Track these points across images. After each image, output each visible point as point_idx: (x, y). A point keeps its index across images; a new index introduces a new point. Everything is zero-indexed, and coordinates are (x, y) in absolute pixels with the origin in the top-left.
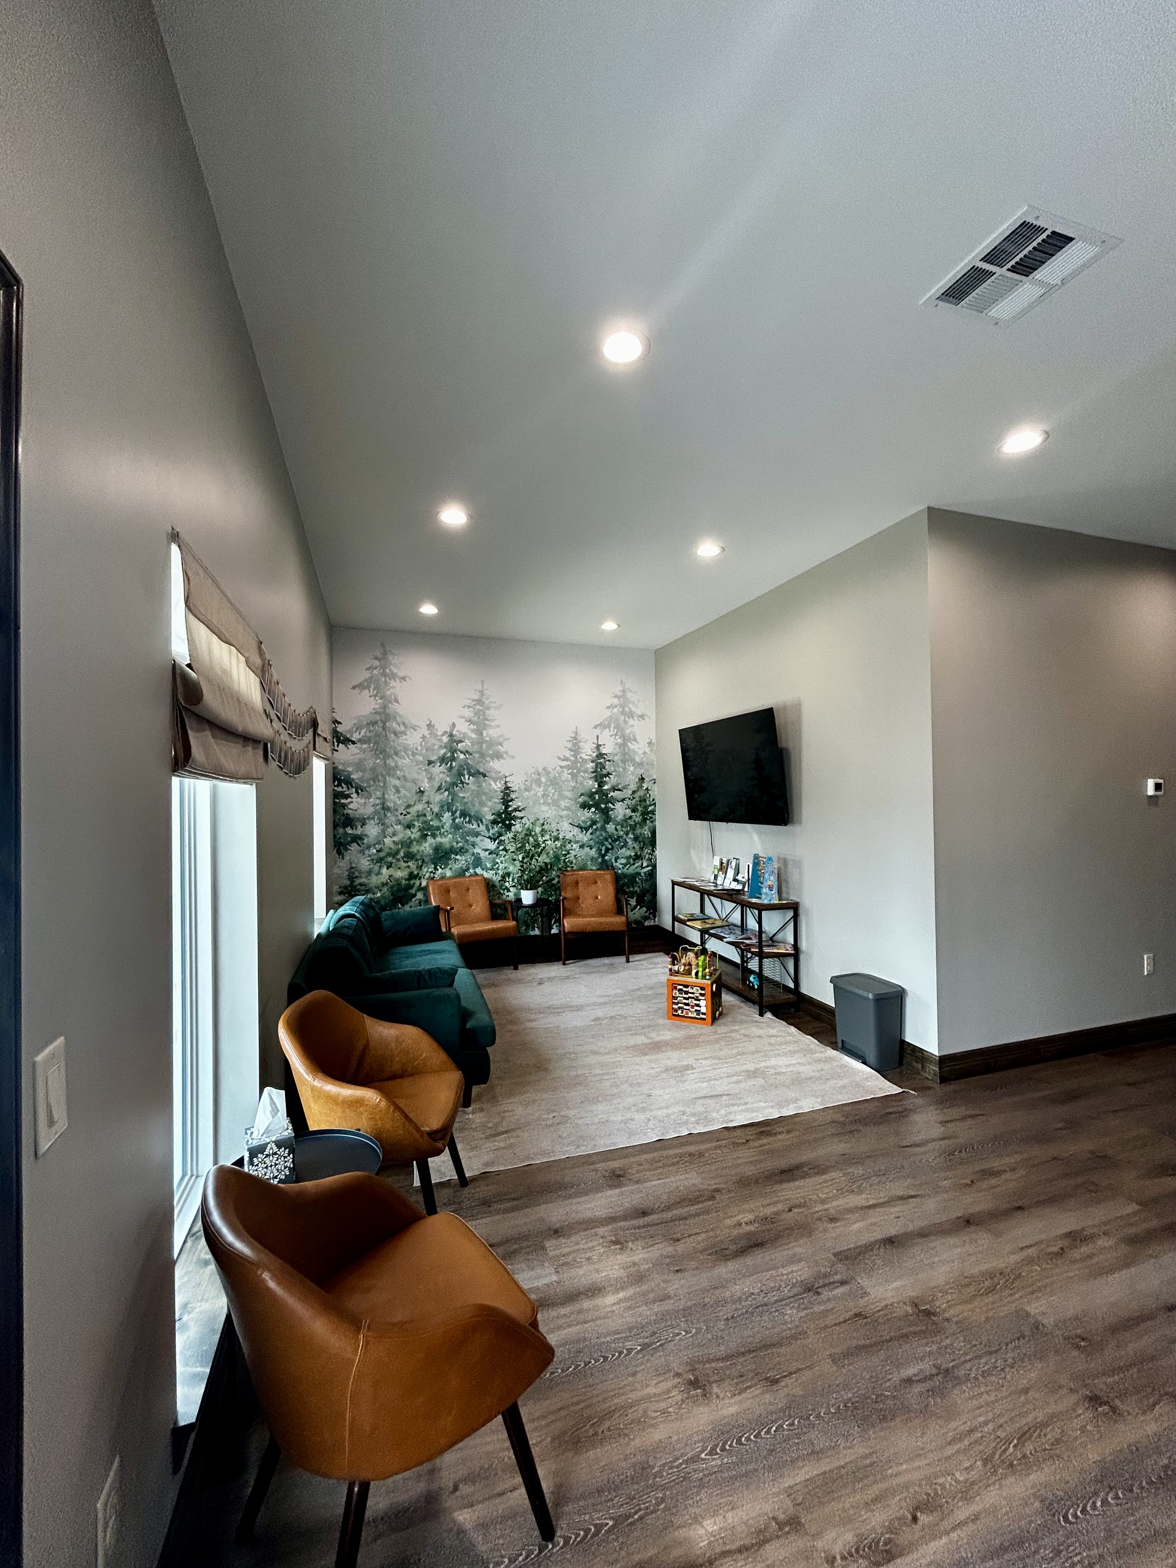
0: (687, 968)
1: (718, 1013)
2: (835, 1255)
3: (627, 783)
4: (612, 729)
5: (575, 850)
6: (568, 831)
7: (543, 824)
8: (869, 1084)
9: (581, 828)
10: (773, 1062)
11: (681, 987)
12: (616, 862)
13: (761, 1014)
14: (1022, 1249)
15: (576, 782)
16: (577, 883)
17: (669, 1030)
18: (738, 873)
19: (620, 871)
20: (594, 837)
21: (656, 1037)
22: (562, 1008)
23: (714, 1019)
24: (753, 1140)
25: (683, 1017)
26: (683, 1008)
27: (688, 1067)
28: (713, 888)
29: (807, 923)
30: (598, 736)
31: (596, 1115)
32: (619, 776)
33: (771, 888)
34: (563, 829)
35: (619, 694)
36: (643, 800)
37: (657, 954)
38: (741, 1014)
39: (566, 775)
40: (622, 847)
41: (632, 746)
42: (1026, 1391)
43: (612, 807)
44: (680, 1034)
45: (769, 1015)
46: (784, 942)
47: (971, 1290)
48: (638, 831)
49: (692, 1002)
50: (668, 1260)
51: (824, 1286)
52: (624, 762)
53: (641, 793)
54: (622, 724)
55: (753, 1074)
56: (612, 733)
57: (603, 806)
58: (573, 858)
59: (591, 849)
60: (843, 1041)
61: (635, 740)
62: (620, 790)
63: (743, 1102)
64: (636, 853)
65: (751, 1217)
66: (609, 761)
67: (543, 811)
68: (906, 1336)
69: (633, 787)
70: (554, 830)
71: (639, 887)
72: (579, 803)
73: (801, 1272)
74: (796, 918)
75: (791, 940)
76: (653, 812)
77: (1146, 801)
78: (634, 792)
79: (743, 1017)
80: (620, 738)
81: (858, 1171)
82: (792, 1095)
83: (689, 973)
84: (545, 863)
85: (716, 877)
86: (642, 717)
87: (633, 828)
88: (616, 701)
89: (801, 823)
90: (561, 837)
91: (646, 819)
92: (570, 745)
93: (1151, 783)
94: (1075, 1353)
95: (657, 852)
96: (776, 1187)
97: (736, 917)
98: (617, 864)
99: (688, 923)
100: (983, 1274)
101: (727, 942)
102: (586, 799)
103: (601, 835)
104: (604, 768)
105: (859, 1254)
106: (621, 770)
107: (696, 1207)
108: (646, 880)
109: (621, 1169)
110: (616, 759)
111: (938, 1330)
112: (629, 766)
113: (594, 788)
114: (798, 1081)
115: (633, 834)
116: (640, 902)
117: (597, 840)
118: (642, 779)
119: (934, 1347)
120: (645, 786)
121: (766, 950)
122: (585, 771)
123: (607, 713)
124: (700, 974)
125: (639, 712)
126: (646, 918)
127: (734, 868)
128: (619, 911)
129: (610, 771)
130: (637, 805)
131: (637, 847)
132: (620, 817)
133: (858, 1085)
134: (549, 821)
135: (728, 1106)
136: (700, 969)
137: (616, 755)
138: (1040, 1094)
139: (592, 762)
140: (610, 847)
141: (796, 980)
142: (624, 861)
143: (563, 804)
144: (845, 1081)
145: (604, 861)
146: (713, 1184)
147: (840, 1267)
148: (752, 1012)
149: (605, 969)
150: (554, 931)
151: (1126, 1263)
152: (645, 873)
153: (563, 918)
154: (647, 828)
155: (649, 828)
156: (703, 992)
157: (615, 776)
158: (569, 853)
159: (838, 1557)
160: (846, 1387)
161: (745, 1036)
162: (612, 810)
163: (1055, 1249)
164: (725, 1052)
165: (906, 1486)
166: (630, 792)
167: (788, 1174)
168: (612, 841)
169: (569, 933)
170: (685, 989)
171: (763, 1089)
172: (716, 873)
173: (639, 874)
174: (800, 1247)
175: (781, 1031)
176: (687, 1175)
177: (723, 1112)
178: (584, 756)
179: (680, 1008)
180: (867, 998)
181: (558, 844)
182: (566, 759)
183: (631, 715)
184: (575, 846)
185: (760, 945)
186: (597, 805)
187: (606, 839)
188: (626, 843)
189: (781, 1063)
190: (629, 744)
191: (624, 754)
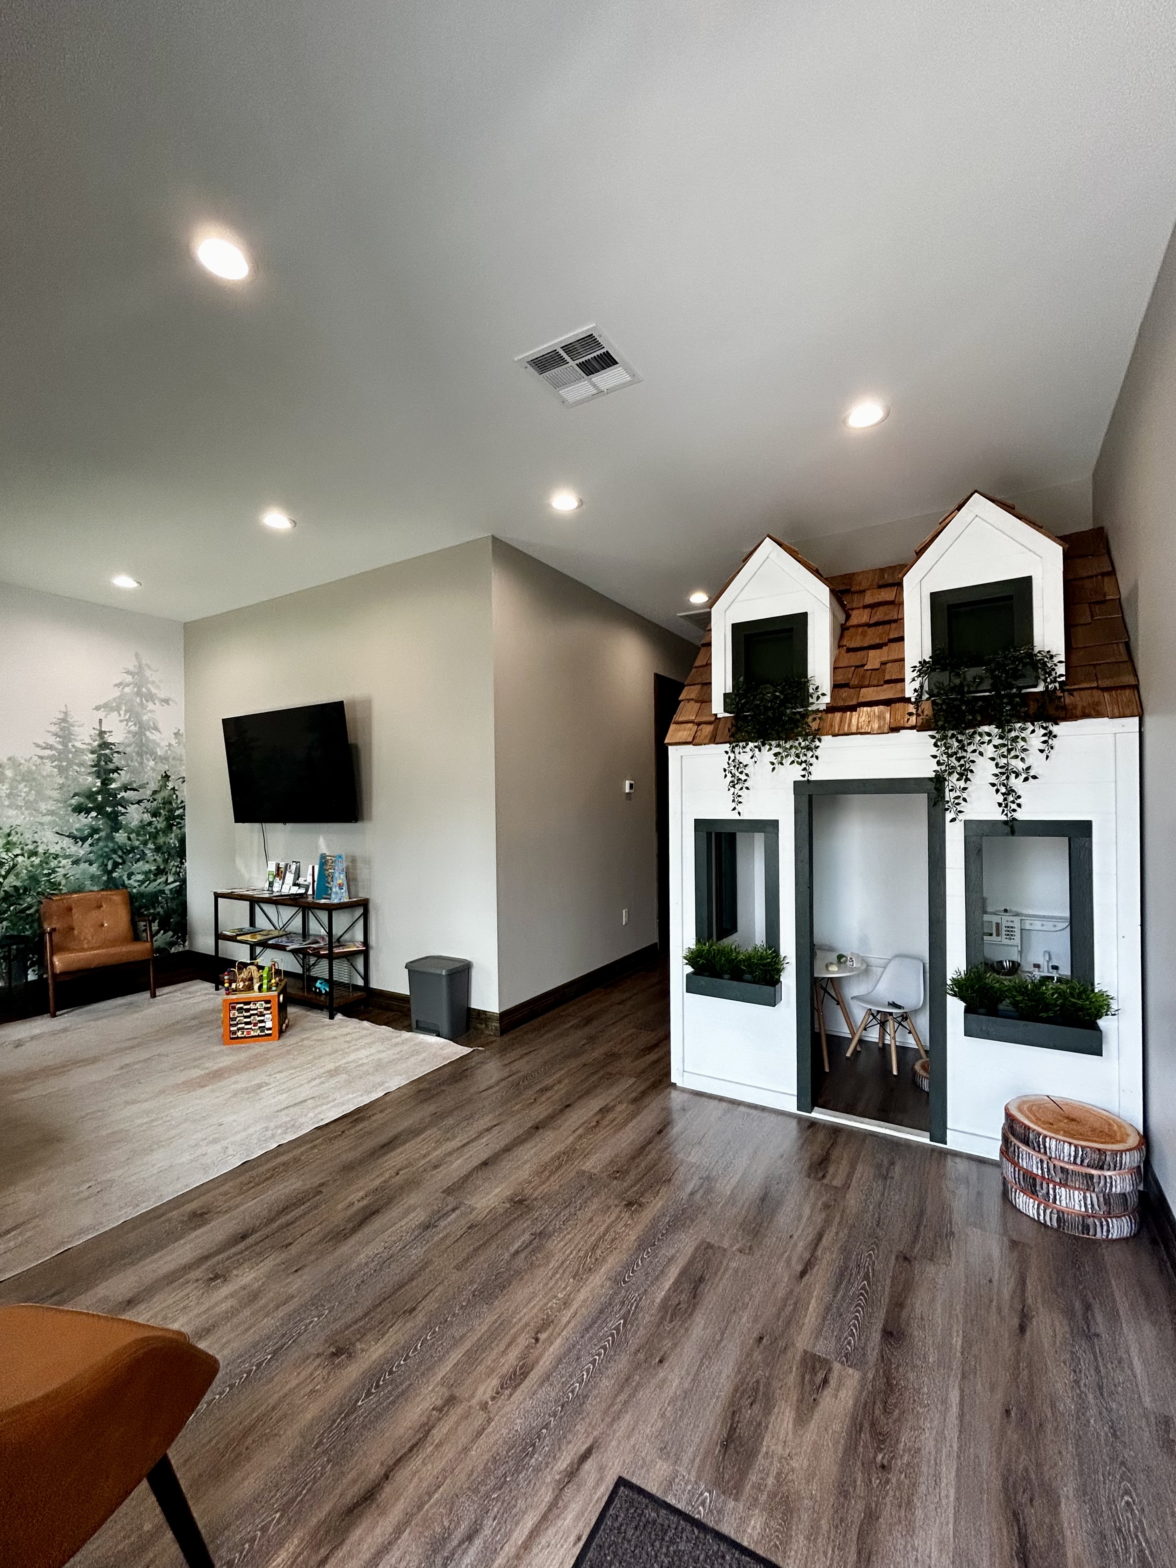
0: (247, 983)
1: (284, 1025)
2: (443, 1192)
3: (145, 781)
4: (122, 712)
5: (64, 867)
6: (51, 842)
7: (9, 835)
8: (445, 1052)
9: (75, 838)
10: (352, 1057)
11: (241, 1005)
12: (129, 879)
13: (332, 1017)
14: (574, 1132)
15: (66, 778)
16: (70, 909)
17: (227, 1055)
18: (299, 877)
19: (135, 891)
20: (95, 849)
21: (212, 1066)
22: (64, 1066)
23: (281, 1032)
24: (348, 1129)
25: (245, 1037)
26: (243, 1028)
27: (260, 1086)
28: (267, 896)
29: (377, 920)
30: (100, 721)
31: (153, 1166)
32: (132, 771)
33: (341, 886)
34: (45, 840)
35: (132, 668)
36: (167, 802)
37: (194, 982)
38: (309, 1021)
39: (48, 768)
40: (138, 860)
41: (152, 736)
42: (591, 1220)
43: (123, 810)
44: (243, 1056)
45: (339, 1016)
46: (353, 941)
47: (547, 1173)
48: (161, 840)
49: (255, 1019)
50: (283, 1266)
51: (439, 1219)
52: (140, 754)
53: (165, 794)
54: (138, 709)
55: (333, 1073)
56: (122, 718)
57: (109, 809)
58: (61, 877)
59: (91, 865)
60: (417, 1021)
61: (156, 729)
62: (134, 790)
63: (330, 1099)
64: (158, 867)
65: (361, 1193)
66: (118, 752)
67: (8, 817)
68: (508, 1225)
69: (153, 786)
70: (29, 842)
71: (162, 907)
72: (71, 805)
73: (419, 1216)
74: (366, 915)
75: (360, 937)
76: (182, 817)
77: (624, 798)
78: (155, 792)
79: (312, 1024)
80: (135, 725)
81: (450, 1121)
82: (378, 1079)
83: (250, 988)
84: (15, 887)
85: (271, 884)
86: (166, 701)
87: (154, 836)
88: (129, 679)
89: (370, 818)
90: (41, 850)
91: (173, 825)
92: (55, 729)
93: (627, 783)
94: (615, 1182)
95: (186, 864)
96: (380, 1161)
97: (298, 922)
98: (131, 882)
99: (239, 938)
100: (552, 1159)
101: (289, 951)
102: (82, 800)
103: (107, 846)
104: (111, 761)
105: (462, 1183)
106: (136, 764)
107: (302, 1207)
108: (173, 899)
109: (202, 1207)
110: (128, 750)
111: (530, 1209)
112: (148, 760)
113: (95, 786)
114: (380, 1066)
115: (154, 843)
116: (164, 926)
117: (100, 852)
118: (166, 777)
119: (529, 1222)
120: (170, 785)
121: (336, 951)
122: (81, 765)
123: (116, 693)
124: (265, 987)
125: (162, 695)
126: (172, 944)
127: (293, 871)
128: (136, 937)
129: (119, 766)
130: (160, 808)
131: (159, 859)
132: (135, 823)
133: (435, 1056)
134: (19, 829)
135: (314, 1108)
136: (265, 981)
137: (129, 745)
138: (570, 1024)
139: (92, 752)
140: (120, 861)
141: (366, 978)
142: (140, 877)
143: (43, 807)
144: (424, 1055)
145: (111, 879)
146: (317, 1181)
147: (450, 1199)
148: (322, 1018)
149: (118, 1010)
150: (31, 977)
151: (633, 1116)
152: (171, 890)
153: (52, 955)
154: (173, 835)
155: (176, 836)
156: (269, 1005)
157: (127, 772)
158: (54, 872)
159: (489, 1400)
160: (472, 1282)
161: (318, 1040)
162: (123, 814)
163: (594, 1123)
164: (301, 1059)
165: (527, 1324)
166: (149, 792)
167: (388, 1146)
168: (124, 853)
169: (62, 973)
170: (245, 1007)
171: (348, 1082)
172: (271, 880)
173: (163, 892)
174: (413, 1199)
175: (355, 1028)
176: (286, 1184)
177: (311, 1115)
178: (78, 744)
179: (239, 1029)
180: (440, 975)
181: (36, 860)
182: (51, 747)
183: (151, 697)
184: (64, 862)
185: (331, 947)
186: (100, 809)
187: (114, 851)
188: (144, 854)
189: (361, 1056)
190: (148, 733)
191: (141, 745)
